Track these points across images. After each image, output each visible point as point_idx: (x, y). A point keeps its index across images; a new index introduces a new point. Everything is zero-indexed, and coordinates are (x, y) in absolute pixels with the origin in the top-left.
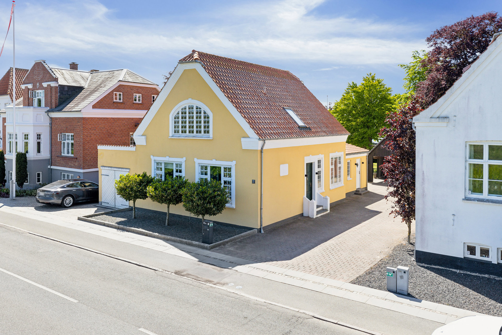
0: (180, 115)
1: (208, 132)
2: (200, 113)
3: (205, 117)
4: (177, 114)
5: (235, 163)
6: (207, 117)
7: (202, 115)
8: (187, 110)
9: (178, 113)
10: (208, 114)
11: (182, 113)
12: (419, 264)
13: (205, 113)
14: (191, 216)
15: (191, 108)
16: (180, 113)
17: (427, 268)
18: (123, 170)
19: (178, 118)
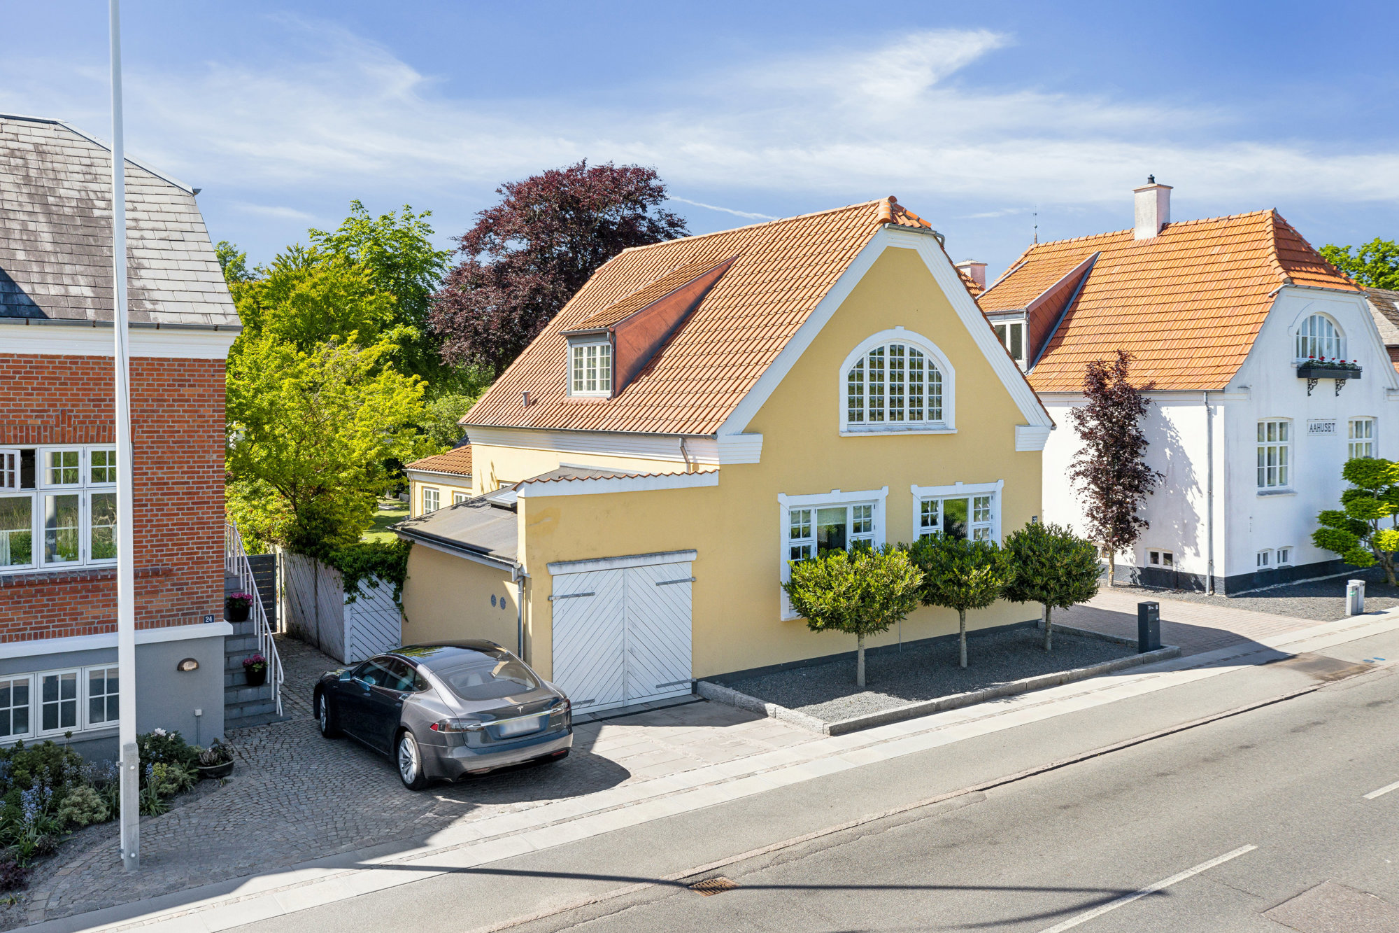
0: (866, 370)
1: (939, 415)
2: (920, 366)
3: (931, 377)
4: (858, 366)
5: (1002, 486)
6: (936, 376)
7: (926, 371)
8: (887, 358)
9: (860, 365)
10: (939, 370)
11: (872, 365)
12: (1231, 595)
13: (931, 366)
14: (903, 641)
15: (897, 350)
16: (867, 364)
17: (1236, 597)
18: (668, 559)
19: (861, 377)
